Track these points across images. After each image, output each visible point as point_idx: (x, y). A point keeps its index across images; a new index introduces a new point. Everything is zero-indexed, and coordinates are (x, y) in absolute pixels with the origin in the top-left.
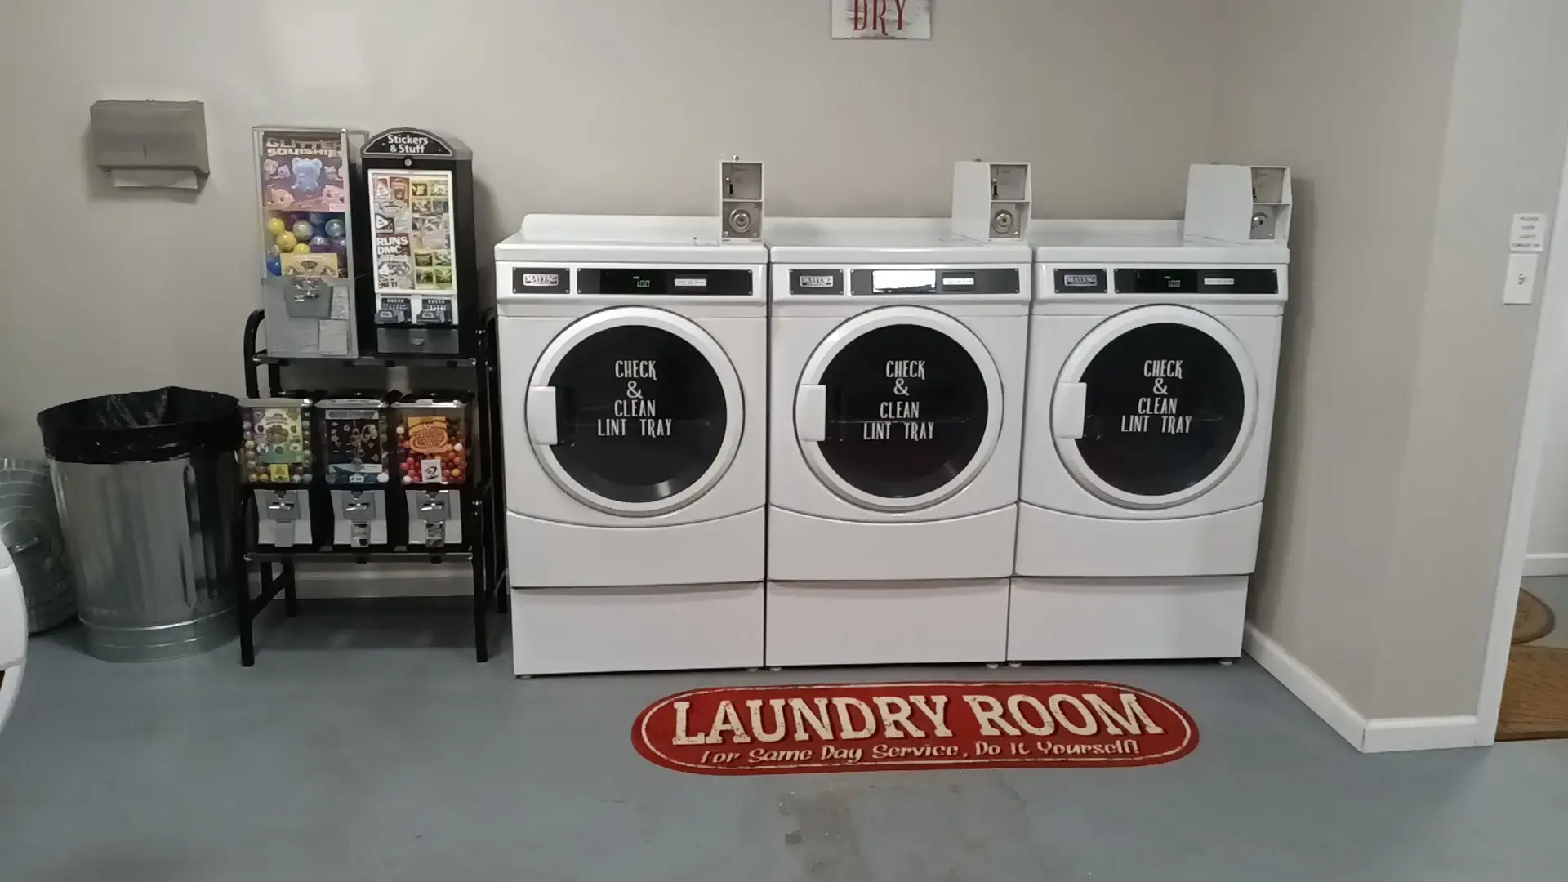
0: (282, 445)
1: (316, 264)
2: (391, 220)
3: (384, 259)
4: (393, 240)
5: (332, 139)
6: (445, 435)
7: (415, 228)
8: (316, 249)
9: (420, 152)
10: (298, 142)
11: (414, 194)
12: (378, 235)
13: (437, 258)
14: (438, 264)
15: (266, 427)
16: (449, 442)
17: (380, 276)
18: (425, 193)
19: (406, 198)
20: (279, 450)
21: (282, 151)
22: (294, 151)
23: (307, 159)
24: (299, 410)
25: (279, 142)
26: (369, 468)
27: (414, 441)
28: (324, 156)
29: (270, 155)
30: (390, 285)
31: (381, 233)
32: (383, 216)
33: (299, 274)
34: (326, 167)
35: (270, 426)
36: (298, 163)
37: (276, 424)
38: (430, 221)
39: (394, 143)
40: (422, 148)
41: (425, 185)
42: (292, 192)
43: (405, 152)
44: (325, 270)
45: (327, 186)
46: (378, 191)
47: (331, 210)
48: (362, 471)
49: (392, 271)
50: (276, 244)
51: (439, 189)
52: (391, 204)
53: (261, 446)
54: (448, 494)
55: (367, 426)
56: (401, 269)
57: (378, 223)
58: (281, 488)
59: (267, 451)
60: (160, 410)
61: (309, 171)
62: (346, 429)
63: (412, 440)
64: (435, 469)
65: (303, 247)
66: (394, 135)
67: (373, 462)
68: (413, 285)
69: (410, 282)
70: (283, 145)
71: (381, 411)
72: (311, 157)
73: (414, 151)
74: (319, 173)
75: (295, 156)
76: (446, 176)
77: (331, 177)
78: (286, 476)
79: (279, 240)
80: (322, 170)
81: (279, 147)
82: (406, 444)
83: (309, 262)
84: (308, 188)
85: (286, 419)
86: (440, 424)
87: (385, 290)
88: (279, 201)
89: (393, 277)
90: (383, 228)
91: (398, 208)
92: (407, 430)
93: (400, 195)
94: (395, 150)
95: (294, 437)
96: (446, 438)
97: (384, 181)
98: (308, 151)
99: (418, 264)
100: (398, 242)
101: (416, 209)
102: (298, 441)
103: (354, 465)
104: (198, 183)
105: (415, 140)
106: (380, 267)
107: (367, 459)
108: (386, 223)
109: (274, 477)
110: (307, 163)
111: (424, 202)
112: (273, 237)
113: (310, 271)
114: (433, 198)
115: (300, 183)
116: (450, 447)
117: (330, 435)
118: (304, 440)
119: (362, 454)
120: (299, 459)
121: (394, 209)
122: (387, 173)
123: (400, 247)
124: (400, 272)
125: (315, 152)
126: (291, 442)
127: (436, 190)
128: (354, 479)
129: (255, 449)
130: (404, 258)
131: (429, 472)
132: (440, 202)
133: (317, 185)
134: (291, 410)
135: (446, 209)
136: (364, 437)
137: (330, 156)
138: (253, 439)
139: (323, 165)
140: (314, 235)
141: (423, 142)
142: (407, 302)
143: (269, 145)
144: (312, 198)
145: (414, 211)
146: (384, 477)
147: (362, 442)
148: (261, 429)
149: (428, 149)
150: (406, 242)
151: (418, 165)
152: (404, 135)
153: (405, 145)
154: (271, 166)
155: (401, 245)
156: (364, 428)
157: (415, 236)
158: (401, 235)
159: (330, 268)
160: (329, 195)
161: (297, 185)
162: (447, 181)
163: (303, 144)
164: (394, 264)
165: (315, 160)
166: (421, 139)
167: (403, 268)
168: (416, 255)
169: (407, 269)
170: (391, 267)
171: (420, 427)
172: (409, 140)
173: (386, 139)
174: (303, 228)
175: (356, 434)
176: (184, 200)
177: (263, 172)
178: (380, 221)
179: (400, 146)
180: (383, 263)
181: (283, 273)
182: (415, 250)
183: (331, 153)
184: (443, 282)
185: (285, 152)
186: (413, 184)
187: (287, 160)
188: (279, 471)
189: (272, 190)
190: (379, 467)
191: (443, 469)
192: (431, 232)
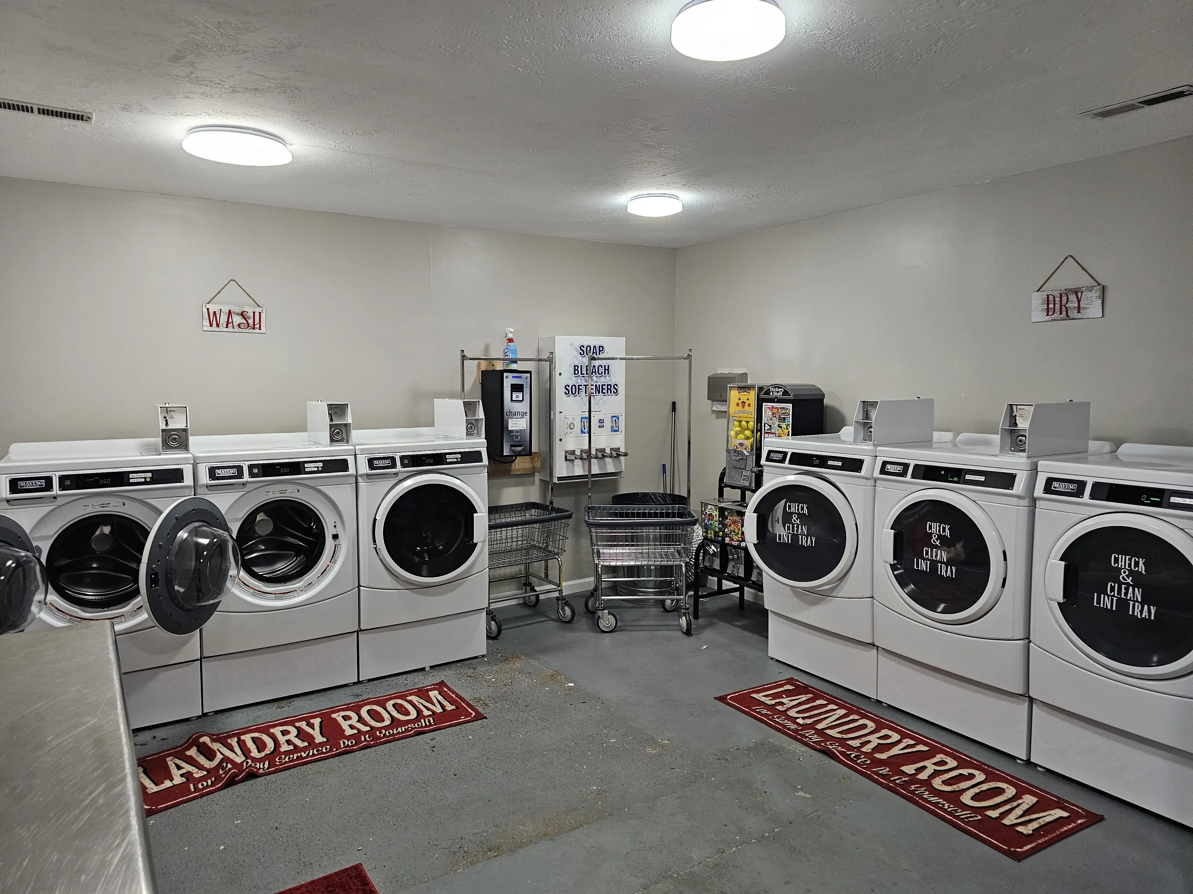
31: (766, 432)
32: (768, 424)
39: (772, 391)
43: (776, 395)
73: (779, 395)
76: (790, 406)
90: (767, 430)
91: (773, 421)
94: (772, 394)
122: (768, 405)
141: (782, 390)
149: (784, 394)
151: (780, 401)
152: (775, 387)
153: (775, 392)
158: (773, 433)
172: (777, 390)
173: (769, 389)
178: (767, 426)
186: (778, 410)
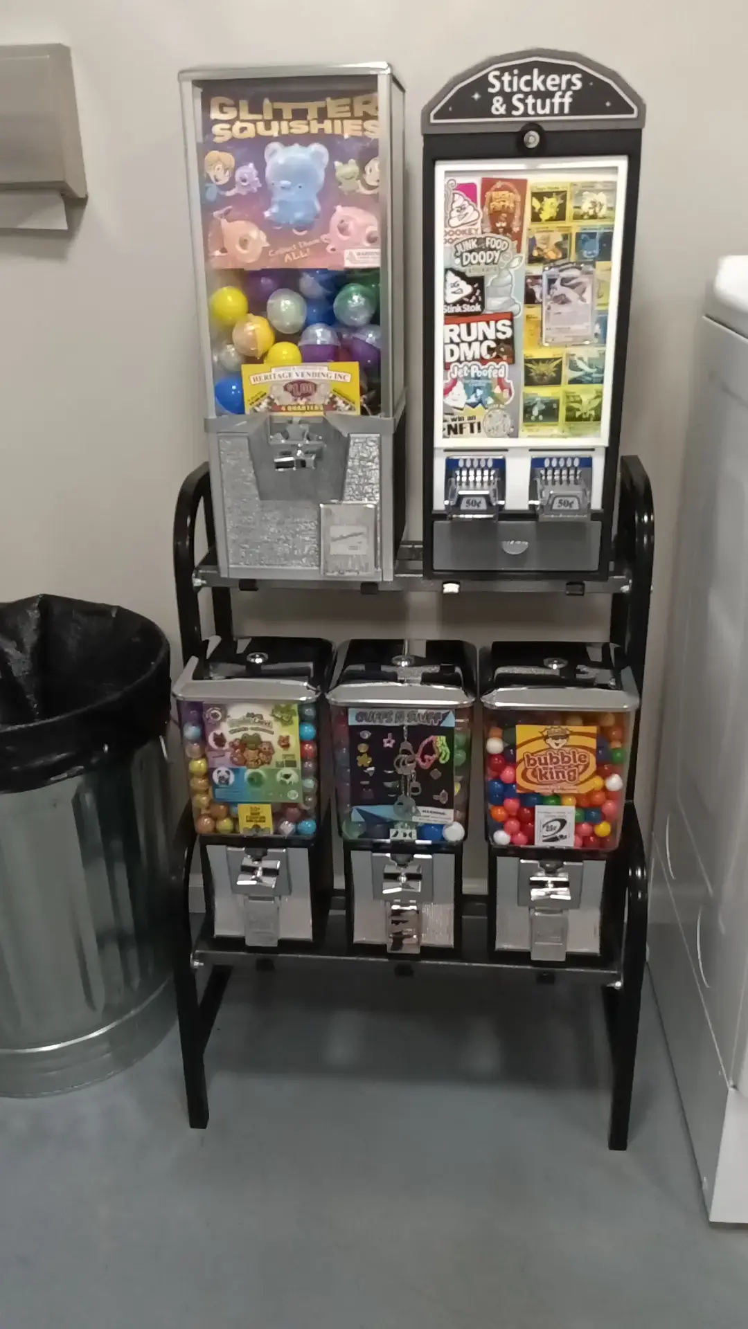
0: (260, 771)
1: (315, 387)
2: (478, 283)
3: (456, 372)
4: (479, 328)
5: (351, 94)
6: (592, 760)
7: (530, 298)
8: (311, 355)
9: (561, 113)
10: (278, 105)
11: (536, 218)
12: (450, 318)
13: (573, 367)
14: (574, 381)
15: (230, 738)
16: (597, 773)
17: (448, 411)
18: (561, 216)
19: (516, 229)
20: (255, 780)
21: (243, 130)
22: (268, 127)
23: (296, 146)
24: (295, 707)
25: (236, 106)
26: (427, 815)
27: (526, 769)
28: (333, 135)
29: (217, 140)
30: (467, 429)
31: (455, 314)
32: (461, 275)
33: (279, 409)
34: (337, 164)
35: (239, 735)
36: (278, 156)
37: (251, 733)
38: (564, 282)
39: (501, 92)
40: (567, 100)
41: (562, 195)
42: (264, 225)
43: (525, 114)
44: (333, 401)
45: (339, 208)
46: (454, 213)
47: (348, 264)
48: (415, 819)
49: (473, 399)
50: (231, 343)
51: (594, 204)
52: (481, 246)
53: (221, 771)
54: (583, 867)
55: (432, 737)
56: (492, 395)
57: (449, 290)
58: (258, 844)
59: (232, 780)
60: (30, 637)
61: (300, 175)
62: (388, 743)
63: (520, 769)
64: (563, 823)
65: (287, 350)
66: (503, 70)
67: (437, 804)
68: (515, 426)
69: (509, 422)
70: (245, 115)
71: (458, 711)
72: (306, 140)
73: (547, 110)
74: (321, 175)
75: (270, 139)
76: (615, 169)
77: (346, 187)
78: (268, 826)
79: (236, 336)
80: (330, 170)
81: (237, 118)
82: (508, 773)
83: (300, 382)
84: (299, 215)
85: (269, 724)
86: (583, 738)
87: (455, 442)
88: (239, 248)
89: (472, 411)
90: (461, 302)
91: (497, 255)
92: (511, 746)
93: (503, 223)
94: (502, 110)
95: (285, 756)
96: (593, 767)
97: (468, 190)
98: (300, 127)
99: (529, 381)
100: (491, 334)
101: (535, 253)
102: (291, 764)
103: (400, 809)
104: (70, 220)
105: (552, 80)
106: (447, 391)
107: (425, 800)
108: (467, 289)
109: (245, 827)
110: (297, 154)
111: (557, 237)
112: (223, 333)
113: (302, 402)
114: (575, 227)
115: (282, 204)
116: (597, 782)
117: (354, 753)
118: (304, 759)
119: (415, 790)
120: (293, 796)
121: (486, 257)
122: (475, 170)
123: (493, 345)
124: (490, 401)
125: (315, 127)
126: (279, 765)
127: (586, 207)
128: (401, 833)
129: (208, 774)
130: (501, 370)
131: (552, 828)
132: (592, 235)
133: (318, 207)
134: (282, 710)
135: (605, 254)
136: (424, 761)
137: (346, 136)
138: (204, 756)
139: (333, 157)
140: (307, 324)
141: (570, 83)
142: (500, 466)
143: (215, 114)
144: (306, 238)
145: (532, 260)
146: (455, 832)
147: (418, 768)
148: (220, 740)
149: (582, 103)
150: (509, 335)
151: (554, 144)
152: (526, 69)
153: (527, 94)
154: (220, 165)
155: (497, 341)
156: (426, 742)
157: (528, 317)
158: (497, 317)
159: (342, 396)
160: (343, 230)
161: (275, 209)
162: (614, 184)
163: (287, 108)
164: (480, 383)
165: (316, 147)
166: (565, 78)
167: (497, 390)
168: (527, 361)
169: (506, 392)
170: (470, 390)
171: (539, 745)
172: (537, 83)
173: (483, 83)
174: (286, 306)
175: (406, 752)
176: (40, 255)
177: (205, 180)
178: (454, 285)
179: (515, 101)
180: (455, 382)
181: (248, 408)
182: (525, 350)
183: (350, 129)
184: (580, 419)
185: (250, 133)
186: (535, 195)
187: (254, 149)
188: (255, 815)
189: (224, 222)
190: (450, 813)
191: (577, 824)
192: (564, 309)
